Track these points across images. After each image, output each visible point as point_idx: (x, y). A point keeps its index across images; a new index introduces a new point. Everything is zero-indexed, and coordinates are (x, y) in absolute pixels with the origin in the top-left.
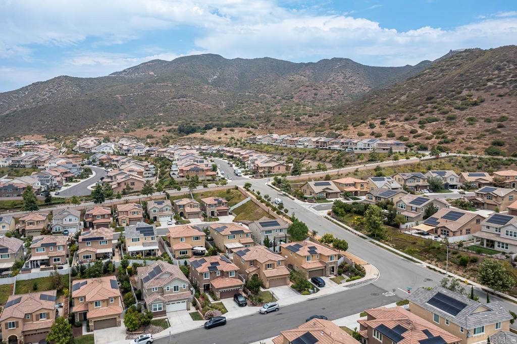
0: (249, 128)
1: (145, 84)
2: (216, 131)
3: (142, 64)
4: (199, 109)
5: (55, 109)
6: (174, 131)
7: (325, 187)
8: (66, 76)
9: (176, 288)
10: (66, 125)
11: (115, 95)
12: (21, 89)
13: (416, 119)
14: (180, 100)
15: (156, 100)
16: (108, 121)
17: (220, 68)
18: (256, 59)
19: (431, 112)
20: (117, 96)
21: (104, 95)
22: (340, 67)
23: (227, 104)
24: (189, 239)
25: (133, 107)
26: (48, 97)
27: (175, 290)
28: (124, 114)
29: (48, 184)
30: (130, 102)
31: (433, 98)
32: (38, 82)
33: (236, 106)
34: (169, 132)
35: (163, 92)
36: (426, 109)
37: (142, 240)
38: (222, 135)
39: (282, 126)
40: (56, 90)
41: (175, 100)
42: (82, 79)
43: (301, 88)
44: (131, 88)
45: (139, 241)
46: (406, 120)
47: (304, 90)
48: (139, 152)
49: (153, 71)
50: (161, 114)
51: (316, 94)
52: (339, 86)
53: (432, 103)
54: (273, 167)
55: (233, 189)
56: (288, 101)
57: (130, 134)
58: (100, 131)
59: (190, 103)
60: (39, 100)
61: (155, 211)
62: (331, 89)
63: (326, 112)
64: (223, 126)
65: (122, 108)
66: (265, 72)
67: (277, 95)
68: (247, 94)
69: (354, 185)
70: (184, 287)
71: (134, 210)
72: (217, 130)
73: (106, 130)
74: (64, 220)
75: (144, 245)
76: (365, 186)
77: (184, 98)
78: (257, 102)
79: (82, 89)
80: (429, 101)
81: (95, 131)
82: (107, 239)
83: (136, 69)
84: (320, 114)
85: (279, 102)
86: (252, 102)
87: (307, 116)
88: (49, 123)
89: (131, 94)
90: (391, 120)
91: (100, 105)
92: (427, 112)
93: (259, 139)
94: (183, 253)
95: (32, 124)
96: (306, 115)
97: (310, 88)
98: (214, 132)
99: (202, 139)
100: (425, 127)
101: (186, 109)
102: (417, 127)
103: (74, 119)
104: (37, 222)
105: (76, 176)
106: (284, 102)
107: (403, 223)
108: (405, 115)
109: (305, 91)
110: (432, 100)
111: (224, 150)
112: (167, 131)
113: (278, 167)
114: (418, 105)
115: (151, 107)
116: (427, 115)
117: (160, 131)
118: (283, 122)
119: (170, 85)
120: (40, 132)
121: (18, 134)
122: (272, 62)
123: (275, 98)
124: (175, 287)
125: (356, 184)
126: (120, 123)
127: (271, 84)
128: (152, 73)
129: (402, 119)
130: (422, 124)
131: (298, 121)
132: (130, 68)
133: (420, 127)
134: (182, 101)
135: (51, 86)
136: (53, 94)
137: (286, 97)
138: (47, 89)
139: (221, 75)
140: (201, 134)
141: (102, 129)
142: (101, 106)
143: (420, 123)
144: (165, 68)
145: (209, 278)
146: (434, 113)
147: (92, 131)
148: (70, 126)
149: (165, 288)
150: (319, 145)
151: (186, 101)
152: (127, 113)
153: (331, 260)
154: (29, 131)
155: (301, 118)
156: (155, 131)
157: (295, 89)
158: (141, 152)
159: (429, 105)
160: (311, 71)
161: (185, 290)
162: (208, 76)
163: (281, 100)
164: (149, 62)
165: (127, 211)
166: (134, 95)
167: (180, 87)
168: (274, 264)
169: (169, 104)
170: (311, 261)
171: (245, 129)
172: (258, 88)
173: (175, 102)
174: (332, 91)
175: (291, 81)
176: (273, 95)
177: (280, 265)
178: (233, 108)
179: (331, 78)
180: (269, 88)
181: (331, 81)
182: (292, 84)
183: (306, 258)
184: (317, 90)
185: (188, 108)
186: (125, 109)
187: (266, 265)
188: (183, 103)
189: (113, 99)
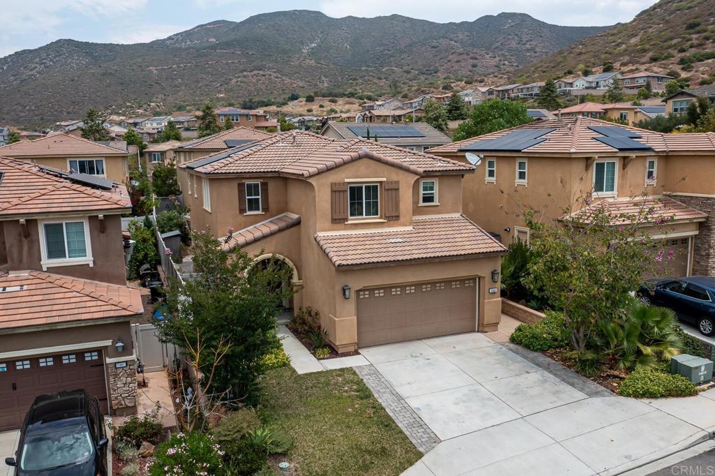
0: (363, 99)
1: (198, 52)
3: (197, 27)
4: (285, 88)
5: (44, 86)
8: (70, 40)
10: (61, 112)
11: (148, 67)
13: (673, 57)
14: (253, 73)
15: (215, 74)
16: (129, 102)
17: (322, 33)
18: (379, 18)
19: (700, 45)
20: (151, 68)
21: (128, 67)
22: (512, 26)
23: (331, 82)
25: (176, 86)
28: (161, 96)
30: (172, 79)
31: (698, 25)
32: (25, 51)
33: (345, 84)
35: (227, 63)
36: (690, 42)
38: (314, 106)
40: (52, 60)
41: (245, 73)
42: (97, 44)
43: (451, 57)
44: (175, 57)
46: (654, 60)
47: (455, 60)
49: (214, 37)
50: (222, 95)
51: (474, 66)
52: (511, 55)
53: (698, 32)
56: (429, 77)
59: (270, 79)
60: (25, 76)
62: (498, 58)
64: (317, 95)
65: (158, 87)
66: (392, 37)
67: (412, 69)
68: (363, 68)
69: (604, 115)
76: (632, 118)
77: (261, 70)
78: (380, 79)
80: (691, 31)
81: (106, 116)
83: (187, 34)
85: (415, 78)
86: (371, 78)
89: (174, 66)
90: (624, 64)
92: (691, 47)
95: (5, 110)
97: (466, 57)
98: (301, 104)
99: (278, 112)
100: (693, 67)
101: (263, 87)
102: (677, 68)
103: (74, 102)
106: (422, 78)
108: (650, 54)
109: (457, 62)
110: (698, 29)
114: (671, 39)
115: (207, 85)
116: (693, 51)
119: (239, 53)
120: (17, 122)
122: (404, 22)
123: (408, 72)
126: (149, 105)
127: (402, 52)
128: (213, 40)
129: (644, 60)
130: (686, 64)
132: (178, 34)
133: (683, 69)
134: (257, 75)
135: (44, 55)
137: (427, 70)
139: (322, 42)
140: (278, 107)
141: (117, 114)
142: (122, 84)
143: (682, 62)
144: (233, 31)
146: (705, 47)
148: (68, 113)
151: (264, 76)
152: (167, 93)
157: (441, 59)
159: (694, 36)
160: (466, 33)
162: (302, 43)
163: (418, 75)
164: (209, 24)
166: (179, 67)
167: (255, 56)
168: (394, 189)
169: (235, 80)
170: (615, 192)
171: (357, 101)
172: (382, 59)
173: (245, 76)
174: (500, 61)
175: (433, 47)
176: (405, 68)
177: (436, 203)
178: (339, 87)
179: (499, 44)
180: (399, 59)
181: (497, 47)
182: (437, 51)
183: (590, 172)
184: (476, 59)
185: (267, 86)
186: (163, 89)
187: (337, 188)
188: (259, 78)
189: (143, 73)
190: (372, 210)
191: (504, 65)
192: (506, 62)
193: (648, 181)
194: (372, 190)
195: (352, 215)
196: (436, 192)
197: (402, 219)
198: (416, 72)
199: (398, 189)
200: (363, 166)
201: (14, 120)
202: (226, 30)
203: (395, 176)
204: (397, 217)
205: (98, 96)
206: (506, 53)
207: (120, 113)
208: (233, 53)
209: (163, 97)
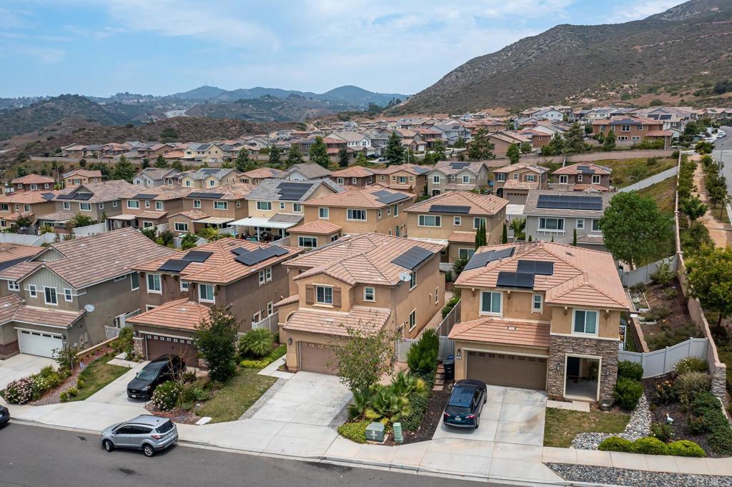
6: (707, 93)
8: (566, 25)
10: (544, 94)
11: (634, 46)
12: (503, 50)
16: (604, 84)
20: (636, 47)
21: (614, 48)
25: (659, 65)
26: (535, 57)
32: (527, 38)
35: (722, 36)
40: (548, 45)
42: (591, 26)
49: (718, 6)
50: (706, 73)
55: (667, 158)
58: (586, 100)
60: (523, 62)
65: (639, 67)
73: (595, 98)
79: (587, 43)
81: (578, 99)
88: (521, 91)
89: (661, 44)
91: (603, 62)
95: (499, 94)
112: (694, 94)
115: (693, 62)
120: (506, 104)
126: (622, 87)
128: (715, 9)
132: (678, 6)
136: (542, 52)
138: (535, 46)
141: (590, 97)
142: (604, 65)
147: (573, 99)
156: (672, 95)
166: (666, 44)
168: (339, 292)
170: (501, 314)
177: (374, 301)
183: (477, 297)
186: (645, 68)
187: (309, 287)
189: (628, 53)
190: (329, 300)
193: (534, 310)
194: (329, 290)
195: (318, 301)
196: (374, 294)
197: (342, 308)
199: (340, 292)
200: (321, 278)
201: (504, 102)
203: (338, 285)
204: (340, 307)
205: (579, 79)
207: (592, 96)
209: (642, 77)
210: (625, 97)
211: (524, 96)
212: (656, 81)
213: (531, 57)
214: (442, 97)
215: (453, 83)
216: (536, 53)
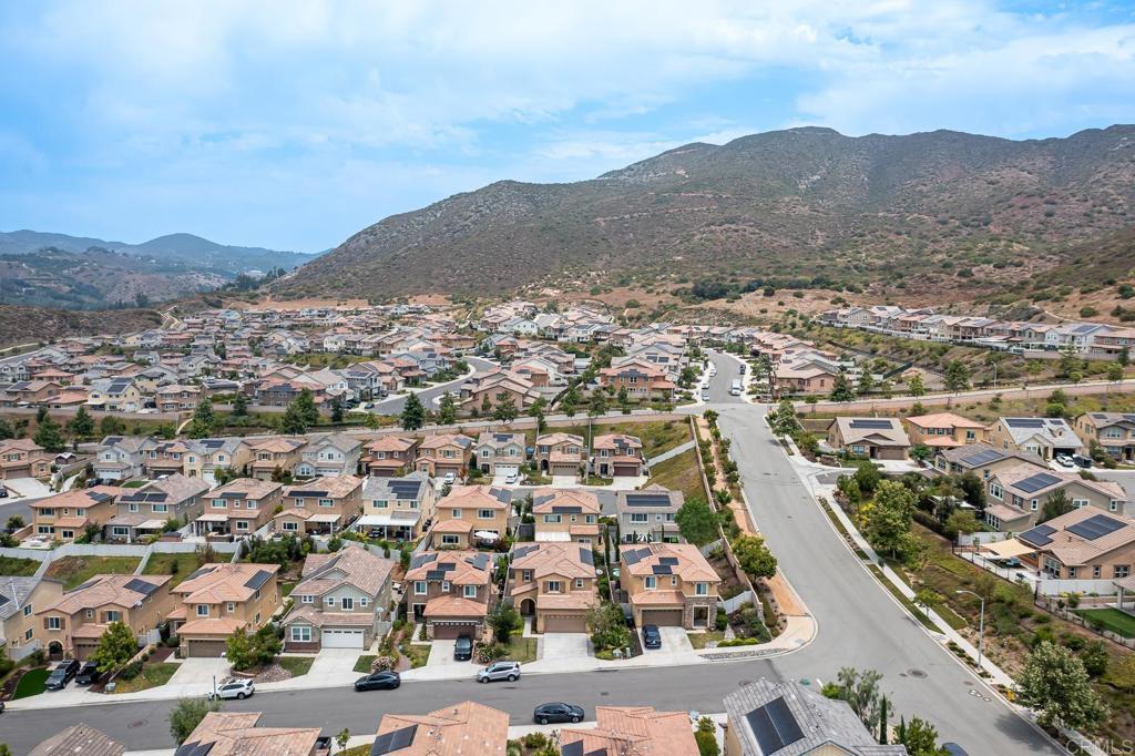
0: (841, 291)
1: (657, 195)
2: (762, 296)
3: (665, 153)
4: (762, 248)
6: (686, 294)
7: (872, 431)
8: (510, 181)
9: (347, 603)
10: (492, 278)
11: (595, 217)
12: (430, 208)
14: (722, 228)
15: (676, 227)
16: (567, 269)
17: (830, 159)
18: (917, 136)
20: (598, 219)
21: (572, 218)
22: (1128, 147)
23: (828, 237)
24: (469, 513)
25: (626, 243)
26: (474, 223)
27: (345, 607)
28: (606, 257)
29: (363, 387)
30: (622, 233)
32: (461, 194)
33: (847, 241)
34: (675, 295)
35: (693, 212)
37: (392, 506)
38: (772, 304)
39: (923, 289)
40: (489, 208)
41: (713, 227)
42: (540, 185)
43: (1014, 200)
44: (629, 203)
45: (386, 506)
47: (1020, 204)
48: (580, 334)
49: (684, 167)
50: (679, 258)
51: (1049, 215)
52: (1120, 194)
54: (809, 380)
55: (681, 421)
56: (975, 231)
57: (598, 297)
58: (548, 291)
59: (744, 236)
60: (457, 227)
61: (485, 453)
62: (1091, 202)
63: (1041, 258)
64: (780, 285)
65: (603, 245)
67: (952, 218)
68: (881, 214)
69: (952, 431)
70: (364, 604)
71: (447, 449)
72: (764, 295)
73: (558, 288)
74: (319, 455)
75: (394, 515)
76: (979, 437)
77: (733, 223)
78: (899, 234)
79: (538, 207)
81: (538, 289)
82: (334, 496)
83: (651, 163)
84: (1026, 261)
85: (953, 232)
86: (885, 234)
87: (991, 266)
88: (463, 272)
91: (562, 238)
93: (844, 316)
94: (450, 540)
95: (434, 273)
96: (989, 262)
97: (1037, 200)
98: (756, 298)
99: (726, 312)
101: (733, 248)
104: (276, 454)
105: (430, 375)
106: (964, 231)
107: (968, 533)
109: (1023, 208)
111: (753, 338)
112: (671, 293)
113: (818, 381)
115: (664, 242)
117: (658, 294)
118: (928, 279)
119: (710, 196)
120: (444, 289)
121: (407, 292)
122: (955, 141)
123: (944, 223)
124: (345, 600)
125: (957, 431)
126: (589, 275)
127: (942, 190)
128: (682, 172)
131: (965, 276)
132: (640, 163)
134: (727, 231)
136: (482, 216)
137: (974, 220)
138: (473, 207)
139: (828, 174)
140: (728, 302)
141: (552, 286)
142: (562, 241)
144: (709, 160)
145: (425, 594)
147: (532, 289)
149: (326, 600)
150: (960, 334)
151: (737, 231)
152: (613, 253)
153: (699, 592)
154: (426, 288)
155: (974, 270)
156: (648, 292)
157: (999, 202)
158: (584, 335)
160: (1049, 158)
161: (365, 610)
162: (800, 176)
163: (959, 227)
164: (681, 148)
165: (434, 449)
166: (632, 218)
167: (730, 201)
169: (699, 237)
171: (832, 293)
172: (909, 201)
173: (712, 232)
174: (1095, 206)
175: (992, 183)
176: (940, 217)
178: (838, 245)
179: (1101, 175)
180: (935, 201)
181: (1097, 181)
182: (994, 189)
184: (1054, 203)
185: (738, 246)
186: (610, 247)
188: (729, 234)
189: (589, 226)
191: (1100, 212)
192: (1104, 209)
198: (958, 223)
202: (700, 157)
205: (534, 256)
206: (1112, 191)
207: (554, 286)
208: (702, 197)
209: (609, 259)
210: (595, 292)
211: (467, 278)
212: (624, 265)
213: (468, 222)
214: (355, 274)
215: (363, 250)
216: (475, 217)
